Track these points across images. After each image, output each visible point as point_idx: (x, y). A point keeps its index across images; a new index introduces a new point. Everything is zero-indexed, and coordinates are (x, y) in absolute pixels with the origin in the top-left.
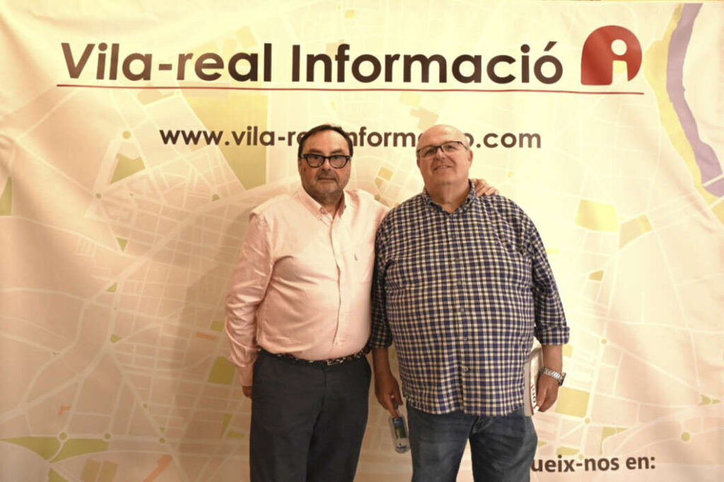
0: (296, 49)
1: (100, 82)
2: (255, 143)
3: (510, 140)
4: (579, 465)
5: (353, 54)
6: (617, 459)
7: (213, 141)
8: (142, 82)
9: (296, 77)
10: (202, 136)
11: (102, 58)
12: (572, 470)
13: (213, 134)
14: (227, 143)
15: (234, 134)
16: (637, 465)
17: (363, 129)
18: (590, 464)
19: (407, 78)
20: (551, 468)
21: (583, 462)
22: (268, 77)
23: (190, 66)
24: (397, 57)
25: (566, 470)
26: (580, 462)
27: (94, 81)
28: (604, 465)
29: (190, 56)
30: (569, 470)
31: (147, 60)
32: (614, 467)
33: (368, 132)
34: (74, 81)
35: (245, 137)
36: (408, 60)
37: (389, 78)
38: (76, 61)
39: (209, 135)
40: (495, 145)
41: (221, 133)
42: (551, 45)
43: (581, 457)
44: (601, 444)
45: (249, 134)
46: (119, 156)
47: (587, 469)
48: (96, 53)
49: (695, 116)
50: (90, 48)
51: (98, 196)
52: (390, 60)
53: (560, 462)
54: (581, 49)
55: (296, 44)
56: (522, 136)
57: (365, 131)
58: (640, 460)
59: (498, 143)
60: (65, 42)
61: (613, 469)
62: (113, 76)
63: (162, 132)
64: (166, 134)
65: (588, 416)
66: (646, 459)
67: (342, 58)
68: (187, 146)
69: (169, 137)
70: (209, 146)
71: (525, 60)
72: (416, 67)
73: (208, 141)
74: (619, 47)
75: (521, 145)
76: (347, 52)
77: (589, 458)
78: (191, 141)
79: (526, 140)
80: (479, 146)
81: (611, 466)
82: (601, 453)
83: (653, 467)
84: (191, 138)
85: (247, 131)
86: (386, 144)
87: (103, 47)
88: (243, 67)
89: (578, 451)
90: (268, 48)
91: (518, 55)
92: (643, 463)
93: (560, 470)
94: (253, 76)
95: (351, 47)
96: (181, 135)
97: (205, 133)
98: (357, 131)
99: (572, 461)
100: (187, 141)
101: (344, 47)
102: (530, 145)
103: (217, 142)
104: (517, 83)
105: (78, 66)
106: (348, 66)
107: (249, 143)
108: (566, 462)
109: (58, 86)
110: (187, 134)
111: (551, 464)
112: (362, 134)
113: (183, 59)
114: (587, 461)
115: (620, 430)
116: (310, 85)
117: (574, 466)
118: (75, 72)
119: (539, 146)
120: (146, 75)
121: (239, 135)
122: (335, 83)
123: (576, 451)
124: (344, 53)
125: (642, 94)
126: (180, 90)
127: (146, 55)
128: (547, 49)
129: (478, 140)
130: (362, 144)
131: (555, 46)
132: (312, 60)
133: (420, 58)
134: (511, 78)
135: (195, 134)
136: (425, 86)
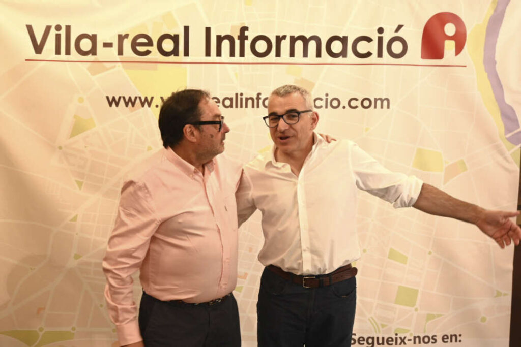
0: (208, 30)
1: (58, 57)
3: (367, 103)
4: (409, 340)
5: (251, 34)
6: (435, 336)
7: (146, 104)
8: (90, 57)
9: (208, 54)
10: (138, 100)
11: (58, 37)
12: (405, 344)
13: (146, 98)
14: (157, 106)
15: (162, 98)
16: (449, 340)
17: (259, 94)
18: (417, 340)
19: (292, 54)
20: (390, 343)
21: (412, 338)
22: (186, 54)
23: (127, 44)
24: (284, 37)
25: (400, 344)
26: (409, 338)
27: (54, 56)
28: (426, 340)
29: (127, 36)
30: (403, 344)
31: (93, 38)
32: (434, 341)
33: (263, 97)
34: (38, 57)
36: (293, 40)
37: (278, 54)
38: (39, 41)
39: (143, 99)
40: (356, 107)
41: (152, 98)
42: (400, 27)
43: (411, 335)
44: (425, 326)
46: (75, 117)
47: (415, 343)
49: (503, 83)
50: (48, 29)
51: (60, 148)
52: (279, 39)
53: (396, 339)
54: (422, 31)
55: (208, 26)
56: (376, 100)
57: (260, 96)
58: (452, 336)
59: (358, 105)
60: (29, 24)
61: (432, 343)
62: (68, 52)
63: (108, 98)
64: (111, 99)
65: (417, 306)
66: (456, 336)
67: (243, 38)
68: (127, 108)
69: (113, 102)
70: (143, 108)
71: (380, 40)
72: (299, 45)
73: (143, 105)
75: (375, 107)
76: (246, 33)
77: (416, 335)
78: (130, 104)
79: (379, 103)
80: (344, 107)
81: (432, 340)
82: (425, 332)
83: (460, 341)
84: (130, 102)
87: (58, 28)
88: (168, 45)
89: (409, 331)
90: (186, 29)
91: (375, 36)
92: (454, 338)
93: (396, 344)
94: (175, 52)
95: (249, 29)
96: (122, 100)
97: (140, 98)
98: (255, 97)
99: (405, 338)
100: (127, 105)
101: (244, 29)
102: (382, 107)
103: (149, 105)
104: (374, 58)
105: (40, 44)
106: (248, 43)
108: (401, 338)
109: (26, 60)
110: (127, 99)
111: (390, 340)
112: (258, 98)
113: (121, 38)
114: (415, 338)
115: (438, 316)
116: (218, 59)
117: (406, 341)
118: (38, 49)
119: (388, 107)
120: (93, 51)
122: (237, 58)
123: (407, 331)
124: (244, 34)
125: (465, 66)
126: (120, 64)
127: (93, 35)
128: (397, 30)
129: (344, 103)
130: (258, 106)
131: (403, 29)
132: (220, 39)
133: (302, 38)
134: (369, 54)
135: (133, 99)
136: (306, 60)
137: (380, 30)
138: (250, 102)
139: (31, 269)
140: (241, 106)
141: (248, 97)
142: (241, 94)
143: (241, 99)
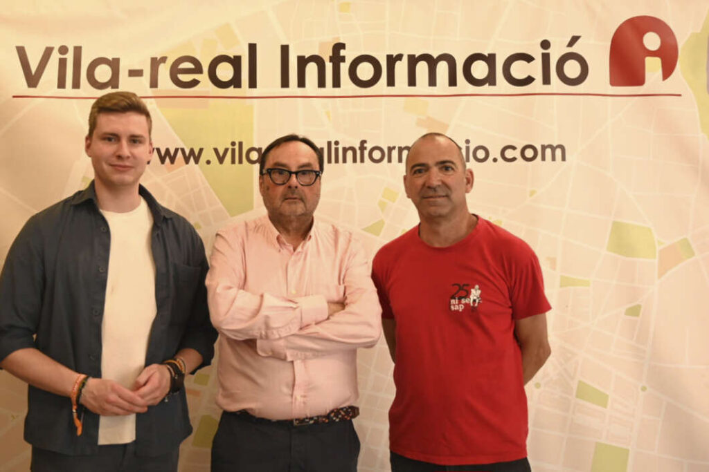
0: (285, 50)
1: (61, 92)
2: (241, 162)
3: (530, 153)
5: (349, 54)
7: (192, 159)
9: (285, 83)
10: (180, 153)
11: (63, 63)
13: (192, 151)
14: (208, 162)
15: (216, 150)
17: (363, 142)
19: (412, 81)
22: (253, 84)
23: (164, 71)
24: (400, 57)
27: (54, 90)
29: (164, 59)
31: (114, 64)
33: (369, 146)
34: (32, 91)
35: (229, 154)
36: (413, 61)
37: (391, 82)
38: (34, 69)
39: (187, 152)
40: (514, 159)
41: (201, 150)
42: (575, 39)
45: (233, 151)
46: (85, 179)
48: (55, 57)
50: (48, 52)
52: (392, 60)
54: (609, 44)
55: (285, 43)
56: (544, 148)
57: (365, 145)
59: (517, 157)
60: (20, 45)
62: (76, 85)
67: (337, 59)
68: (163, 165)
70: (187, 166)
71: (546, 58)
72: (422, 68)
73: (187, 161)
74: (652, 41)
75: (543, 159)
76: (342, 53)
78: (167, 160)
79: (548, 151)
80: (495, 160)
84: (168, 156)
85: (230, 147)
86: (390, 161)
87: (63, 50)
88: (225, 72)
90: (252, 48)
91: (537, 53)
94: (236, 82)
95: (347, 47)
97: (183, 150)
98: (357, 146)
100: (162, 160)
101: (339, 47)
102: (554, 159)
103: (197, 161)
104: (537, 85)
105: (36, 73)
106: (344, 68)
107: (233, 162)
109: (14, 97)
110: (163, 153)
112: (362, 148)
113: (155, 63)
116: (300, 91)
118: (32, 80)
119: (564, 159)
120: (114, 82)
121: (221, 153)
122: (329, 89)
124: (339, 53)
125: (680, 95)
126: (153, 100)
127: (113, 59)
128: (571, 44)
129: (495, 152)
130: (362, 161)
131: (579, 41)
132: (303, 62)
133: (426, 57)
134: (529, 80)
135: (172, 152)
136: (433, 90)
137: (545, 44)
138: (350, 154)
139: (13, 416)
140: (337, 161)
141: (347, 146)
142: (337, 143)
143: (337, 150)
